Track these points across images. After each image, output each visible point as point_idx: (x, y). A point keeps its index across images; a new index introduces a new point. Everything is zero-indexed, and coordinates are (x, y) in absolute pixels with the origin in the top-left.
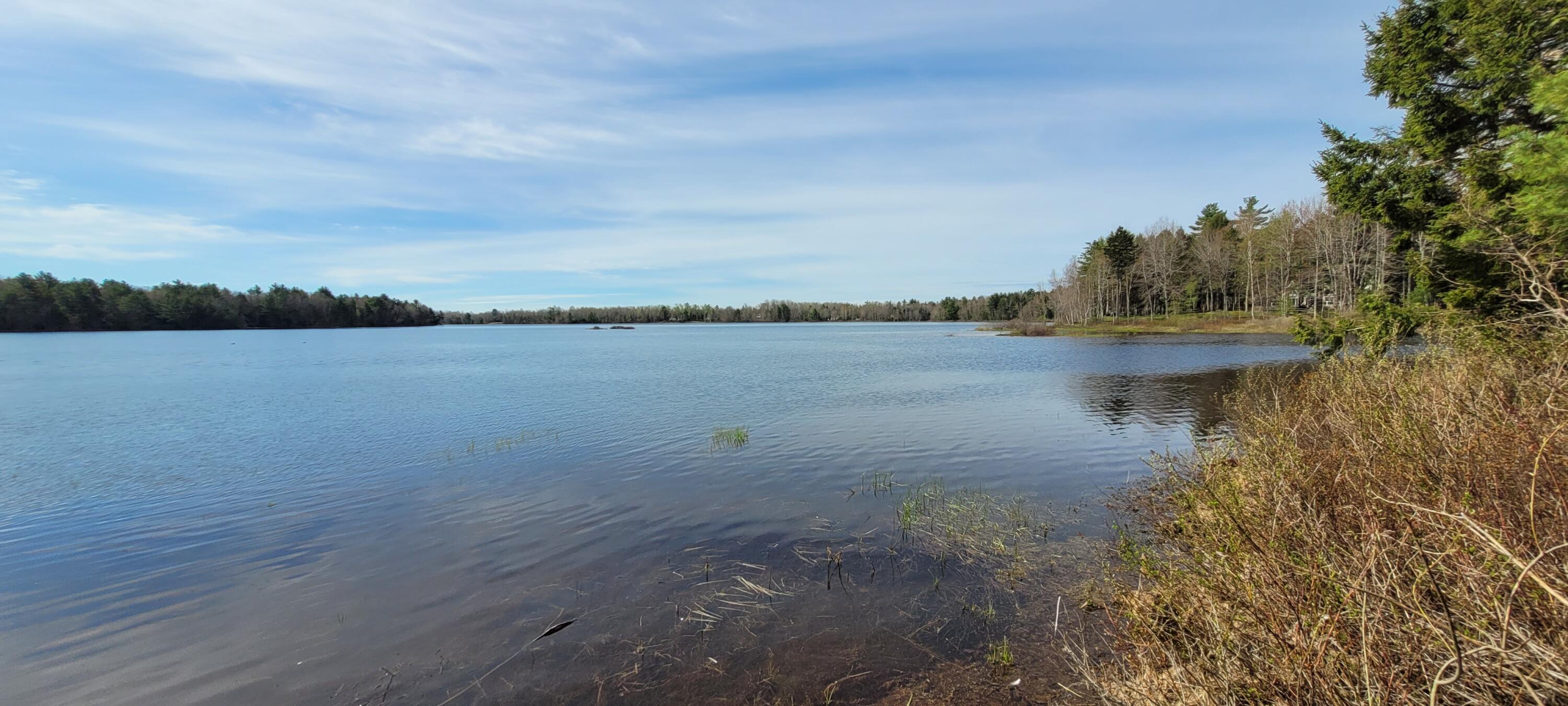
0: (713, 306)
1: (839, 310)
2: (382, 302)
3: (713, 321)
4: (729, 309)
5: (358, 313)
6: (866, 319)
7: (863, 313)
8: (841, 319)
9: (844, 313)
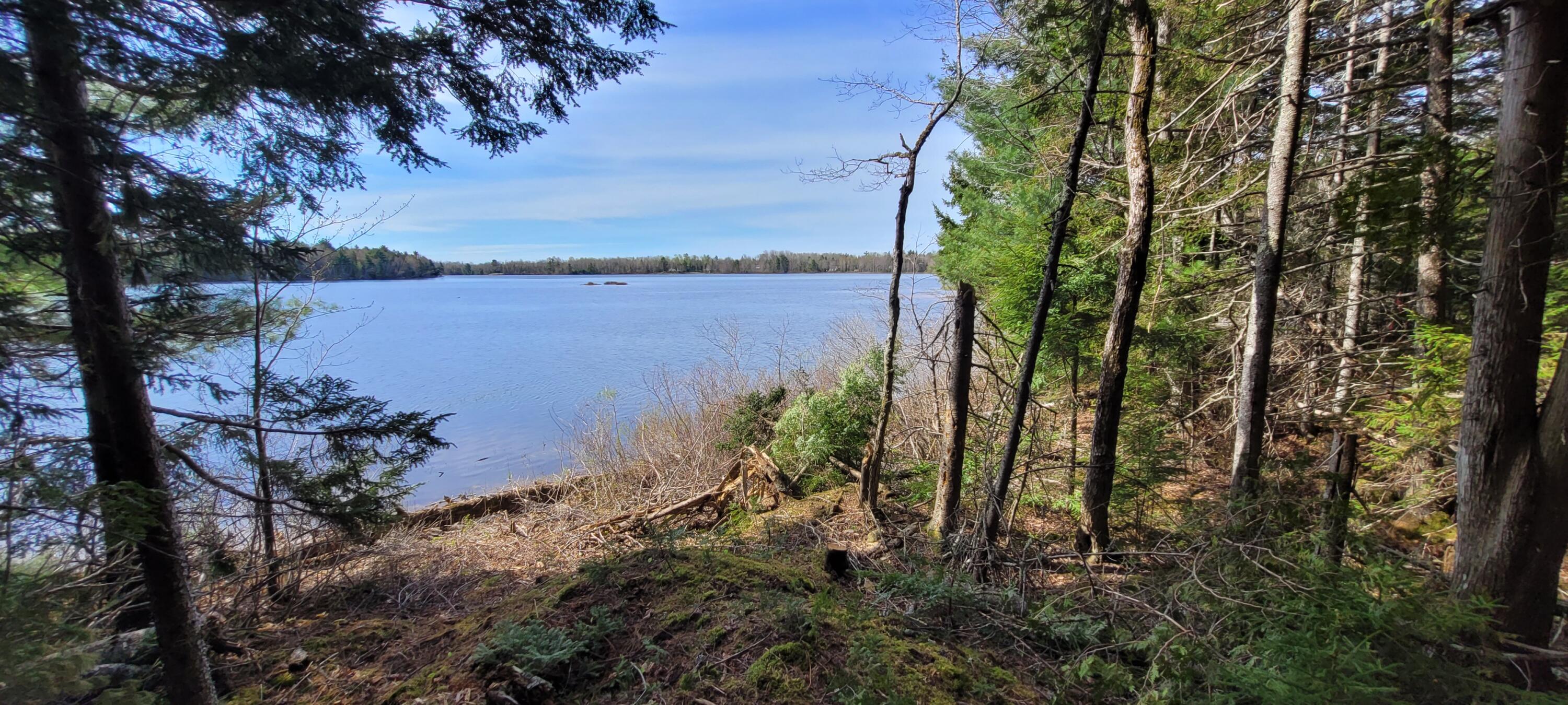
0: (712, 257)
1: (837, 261)
2: (382, 253)
3: (712, 272)
4: (728, 260)
5: (359, 265)
6: (863, 270)
7: (861, 265)
8: (839, 271)
9: (842, 264)
